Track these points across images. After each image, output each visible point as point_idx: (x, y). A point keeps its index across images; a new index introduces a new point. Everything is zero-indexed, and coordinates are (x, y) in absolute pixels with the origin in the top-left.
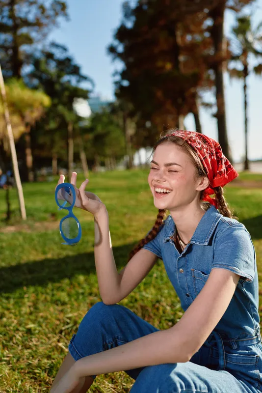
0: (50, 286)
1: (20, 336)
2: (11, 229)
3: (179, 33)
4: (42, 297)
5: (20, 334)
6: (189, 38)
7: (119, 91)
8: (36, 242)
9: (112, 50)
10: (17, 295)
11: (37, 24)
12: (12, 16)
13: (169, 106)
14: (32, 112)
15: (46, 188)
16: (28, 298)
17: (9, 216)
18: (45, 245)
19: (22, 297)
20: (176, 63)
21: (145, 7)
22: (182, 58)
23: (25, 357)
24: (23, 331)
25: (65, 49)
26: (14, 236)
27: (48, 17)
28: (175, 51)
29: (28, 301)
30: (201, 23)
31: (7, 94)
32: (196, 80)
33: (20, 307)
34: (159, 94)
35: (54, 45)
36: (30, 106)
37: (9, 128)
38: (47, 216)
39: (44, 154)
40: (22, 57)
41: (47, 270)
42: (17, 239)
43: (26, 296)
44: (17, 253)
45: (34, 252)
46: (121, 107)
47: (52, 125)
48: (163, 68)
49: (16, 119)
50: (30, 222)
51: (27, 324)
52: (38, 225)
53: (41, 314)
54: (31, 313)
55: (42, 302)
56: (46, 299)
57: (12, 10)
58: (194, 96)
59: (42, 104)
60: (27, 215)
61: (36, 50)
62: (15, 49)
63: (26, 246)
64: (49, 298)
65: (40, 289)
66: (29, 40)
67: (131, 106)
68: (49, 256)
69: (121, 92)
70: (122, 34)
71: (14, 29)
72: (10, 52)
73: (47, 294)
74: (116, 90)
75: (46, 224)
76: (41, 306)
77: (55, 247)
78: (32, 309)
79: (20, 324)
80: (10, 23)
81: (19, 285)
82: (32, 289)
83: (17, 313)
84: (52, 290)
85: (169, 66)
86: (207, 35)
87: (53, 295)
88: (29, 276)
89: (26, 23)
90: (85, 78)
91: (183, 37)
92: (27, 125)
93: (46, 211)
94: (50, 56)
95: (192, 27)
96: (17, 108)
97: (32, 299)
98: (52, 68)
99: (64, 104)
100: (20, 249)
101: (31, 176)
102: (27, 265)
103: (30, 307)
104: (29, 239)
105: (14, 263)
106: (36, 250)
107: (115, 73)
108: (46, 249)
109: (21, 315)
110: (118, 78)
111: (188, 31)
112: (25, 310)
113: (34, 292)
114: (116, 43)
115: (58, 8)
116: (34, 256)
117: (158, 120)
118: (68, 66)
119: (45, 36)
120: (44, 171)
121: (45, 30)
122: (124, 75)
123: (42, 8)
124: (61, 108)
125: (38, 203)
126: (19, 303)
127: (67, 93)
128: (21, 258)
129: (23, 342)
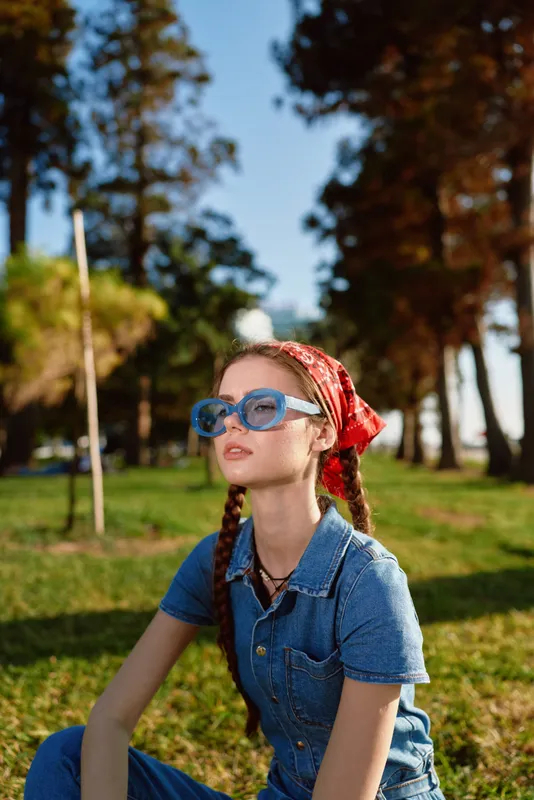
0: (104, 661)
1: (14, 750)
2: (65, 549)
3: (444, 193)
4: (82, 681)
5: (16, 746)
6: (465, 203)
7: (329, 300)
8: (106, 576)
9: (312, 223)
10: (36, 671)
11: (183, 178)
12: (139, 166)
13: (422, 329)
14: (130, 328)
15: (165, 478)
16: (55, 679)
17: (71, 525)
18: (121, 581)
19: (44, 677)
20: (437, 248)
21: (381, 147)
22: (450, 240)
23: (12, 792)
24: (23, 741)
25: (227, 221)
26: (68, 563)
27: (202, 167)
28: (435, 225)
29: (54, 686)
30: (487, 174)
31: (92, 295)
32: (476, 281)
33: (34, 695)
34: (402, 305)
35: (209, 215)
36: (128, 317)
37: (89, 355)
38: (145, 529)
39: (175, 414)
40: (148, 235)
41: (110, 631)
42: (72, 567)
43: (53, 675)
44: (63, 593)
45: (96, 595)
46: (332, 330)
47: (184, 357)
48: (411, 257)
49: (102, 340)
50: (109, 539)
51: (34, 728)
52: (121, 544)
53: (69, 713)
54: (51, 710)
55: (80, 690)
56: (88, 684)
57: (139, 157)
58: (476, 311)
59: (150, 315)
60: (107, 524)
61: (175, 223)
62: (138, 220)
63: (87, 583)
64: (94, 683)
65: (82, 664)
66: (164, 206)
67: (351, 328)
68: (124, 604)
69: (333, 301)
70: (332, 194)
71: (138, 187)
72: (129, 227)
73: (93, 674)
74: (323, 297)
75: (138, 544)
76: (74, 698)
77: (139, 588)
78: (55, 702)
79: (21, 728)
80: (133, 176)
81: (44, 654)
82: (67, 663)
83: (25, 706)
84: (107, 669)
85: (423, 254)
86: (501, 196)
87: (105, 679)
88: (72, 640)
89: (162, 176)
90: (259, 274)
91: (452, 201)
92: (120, 351)
93: (144, 520)
94: (199, 234)
95: (467, 182)
96: (104, 319)
97: (63, 681)
98: (200, 255)
99: (209, 319)
100: (71, 586)
101: (146, 455)
102: (77, 617)
103: (52, 696)
104: (94, 570)
105: (52, 612)
106: (102, 591)
107: (322, 266)
108: (122, 591)
109: (31, 712)
110: (326, 275)
111: (461, 189)
112: (43, 701)
113: (69, 670)
114: (321, 212)
115: (222, 151)
116: (95, 602)
117: (402, 355)
118: (232, 252)
119: (193, 199)
120: (174, 449)
121: (195, 188)
122: (338, 270)
123: (193, 152)
124: (203, 328)
125: (135, 505)
126: (33, 690)
127: (216, 300)
128: (67, 604)
129: (16, 763)
